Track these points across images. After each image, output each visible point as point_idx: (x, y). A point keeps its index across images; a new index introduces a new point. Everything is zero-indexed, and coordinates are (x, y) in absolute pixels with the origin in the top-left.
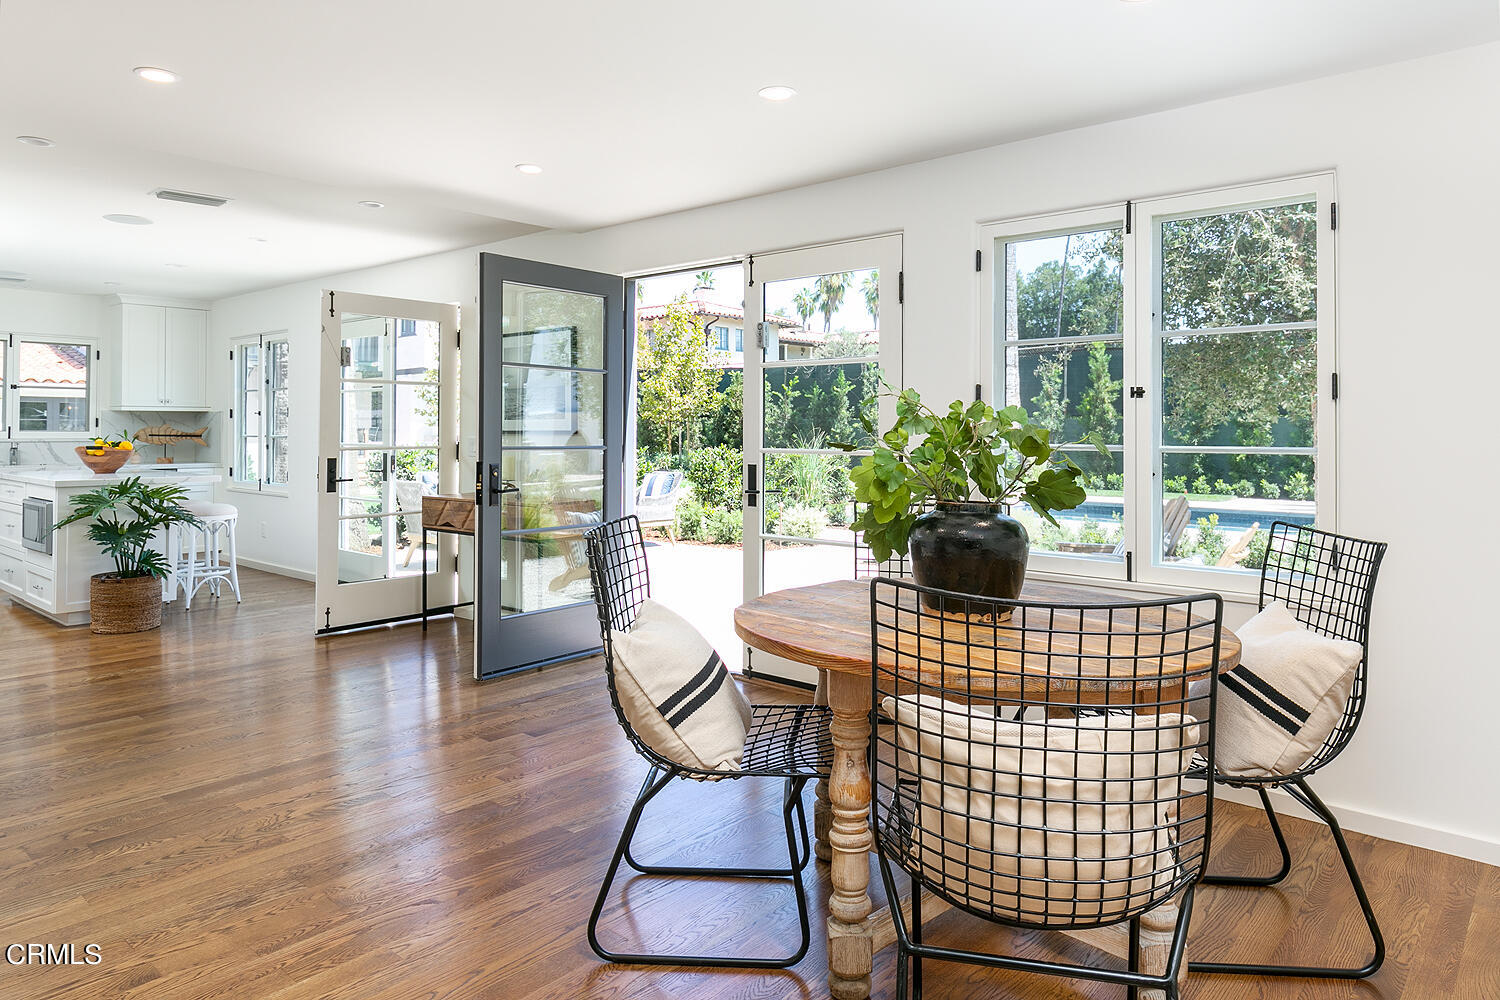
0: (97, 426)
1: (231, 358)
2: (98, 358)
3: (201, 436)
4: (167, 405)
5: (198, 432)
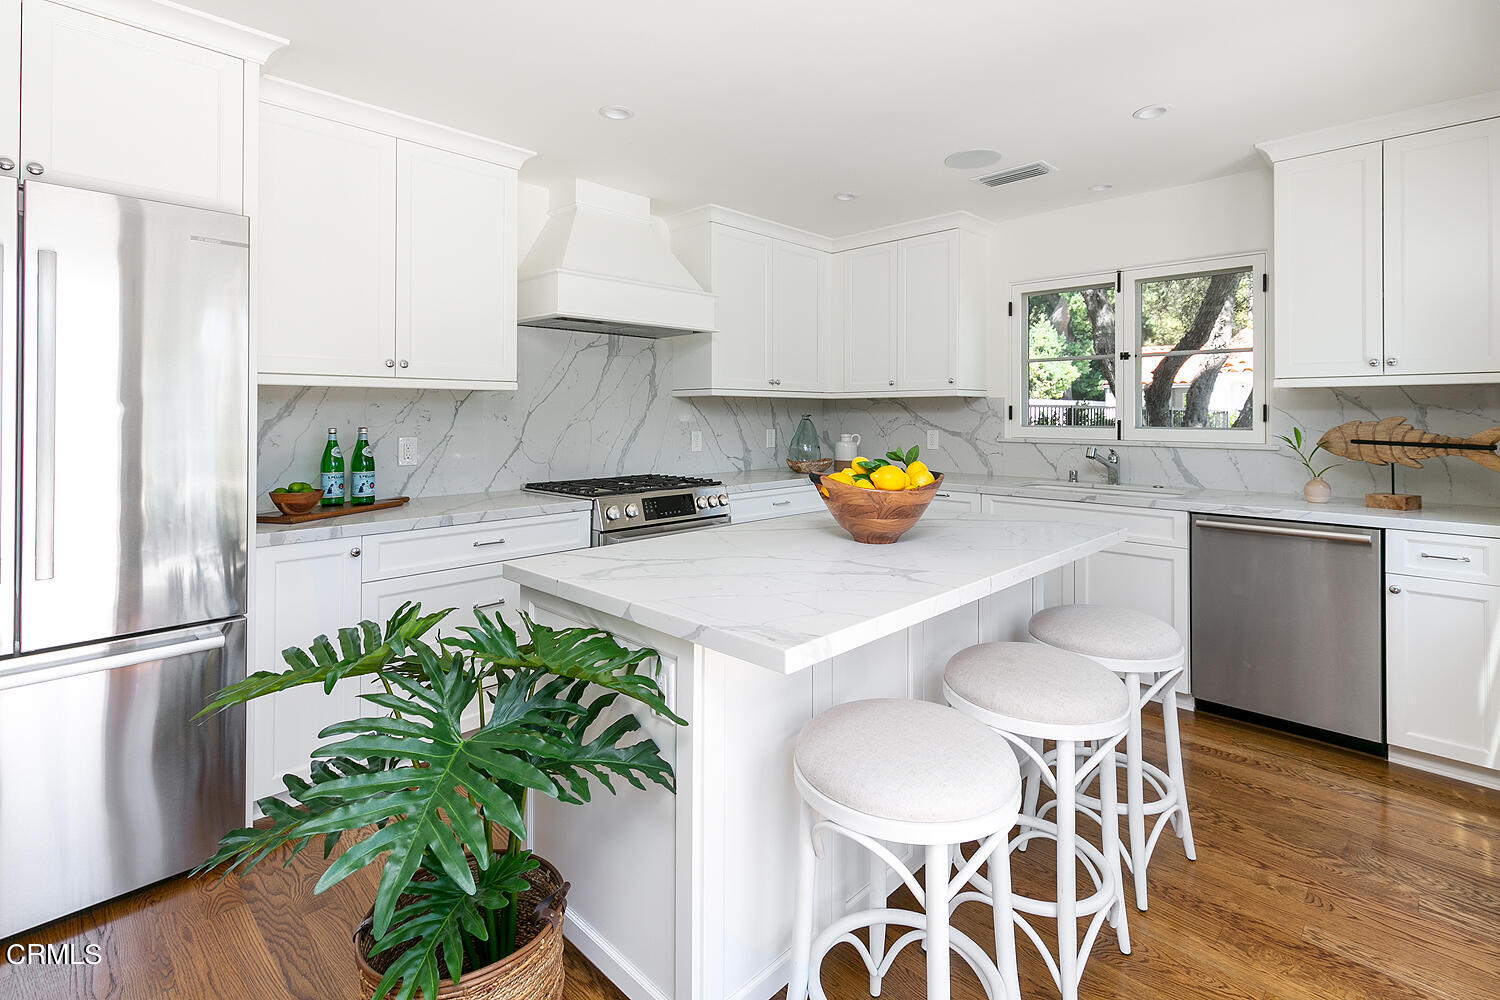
0: (1265, 420)
2: (1265, 289)
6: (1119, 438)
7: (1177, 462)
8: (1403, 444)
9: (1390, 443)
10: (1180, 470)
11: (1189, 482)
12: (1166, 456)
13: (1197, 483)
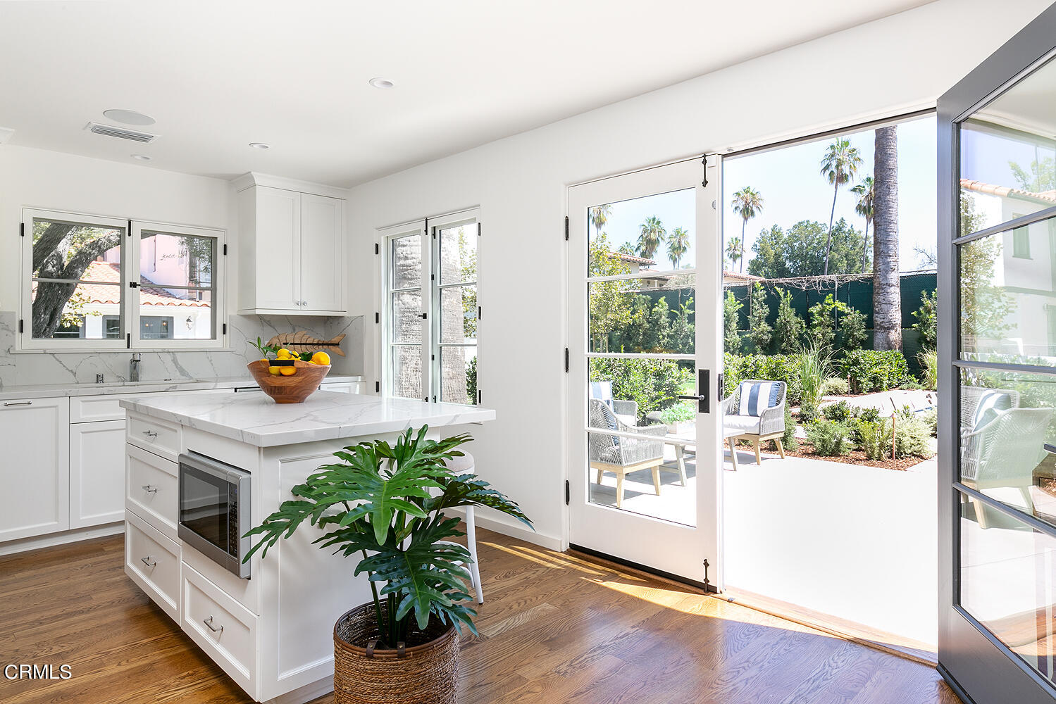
0: (224, 333)
1: (377, 253)
2: (225, 254)
3: (338, 344)
4: (303, 307)
5: (335, 340)
6: (128, 347)
7: (175, 361)
8: (306, 344)
9: (301, 344)
10: (177, 367)
11: (183, 375)
12: (168, 358)
13: (188, 375)
